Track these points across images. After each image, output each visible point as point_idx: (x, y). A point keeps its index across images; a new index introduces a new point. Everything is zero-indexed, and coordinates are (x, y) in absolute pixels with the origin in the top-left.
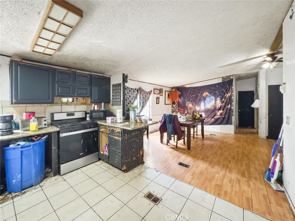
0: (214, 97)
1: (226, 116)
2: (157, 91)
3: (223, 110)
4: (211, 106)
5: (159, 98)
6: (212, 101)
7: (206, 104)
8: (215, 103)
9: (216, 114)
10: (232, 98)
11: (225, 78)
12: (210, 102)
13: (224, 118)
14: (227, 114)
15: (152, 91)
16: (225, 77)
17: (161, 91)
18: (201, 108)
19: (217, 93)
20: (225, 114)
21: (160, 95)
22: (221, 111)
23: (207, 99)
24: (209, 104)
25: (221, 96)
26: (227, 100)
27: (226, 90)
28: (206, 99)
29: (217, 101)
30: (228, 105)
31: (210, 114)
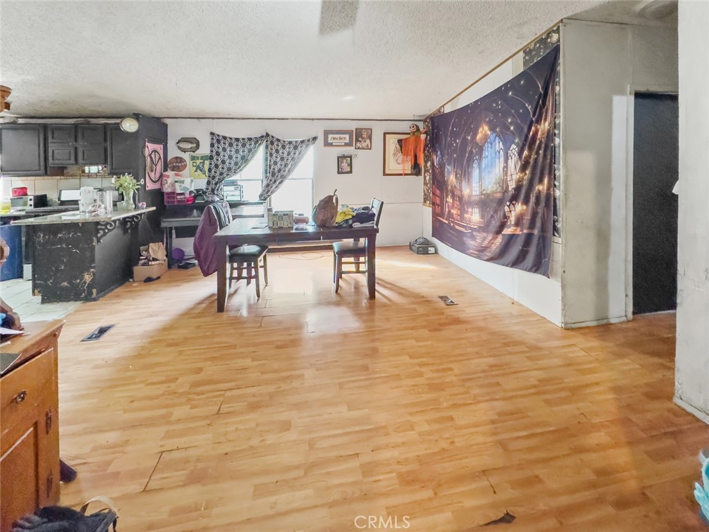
0: (501, 146)
1: (536, 232)
2: (342, 136)
3: (526, 202)
4: (494, 180)
5: (351, 157)
6: (497, 161)
7: (483, 174)
8: (503, 170)
9: (505, 217)
10: (557, 140)
11: (534, 49)
12: (492, 165)
13: (529, 237)
14: (538, 224)
15: (315, 139)
16: (532, 47)
17: (360, 136)
18: (471, 191)
19: (511, 123)
20: (532, 225)
21: (359, 148)
22: (519, 207)
23: (487, 153)
24: (489, 172)
25: (520, 138)
26: (537, 153)
27: (534, 105)
28: (483, 156)
29: (510, 161)
30: (541, 181)
31: (492, 216)
